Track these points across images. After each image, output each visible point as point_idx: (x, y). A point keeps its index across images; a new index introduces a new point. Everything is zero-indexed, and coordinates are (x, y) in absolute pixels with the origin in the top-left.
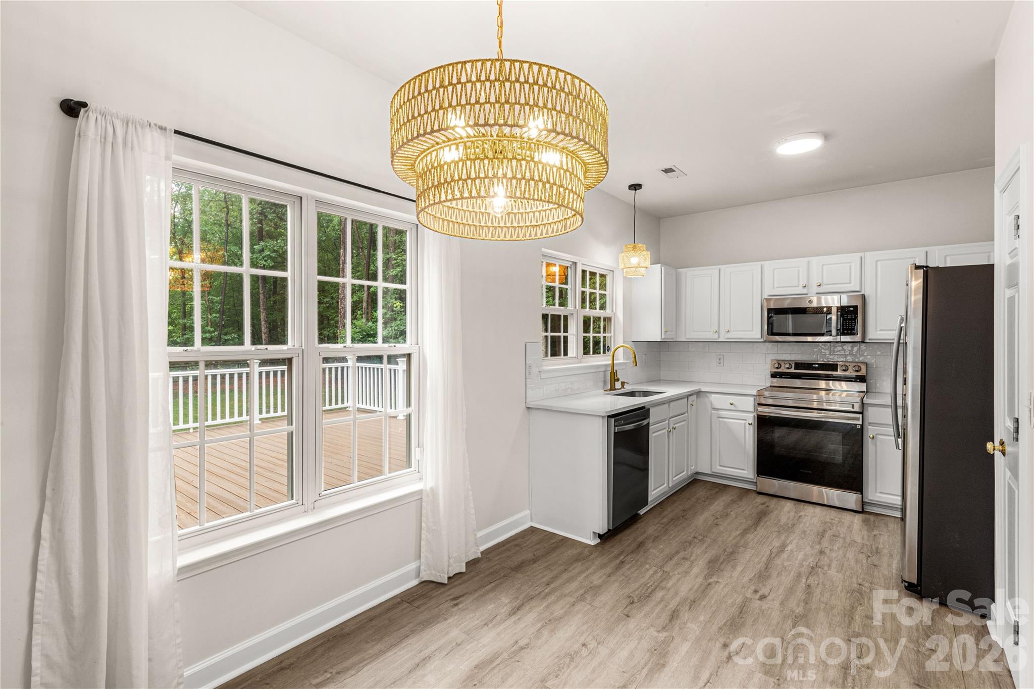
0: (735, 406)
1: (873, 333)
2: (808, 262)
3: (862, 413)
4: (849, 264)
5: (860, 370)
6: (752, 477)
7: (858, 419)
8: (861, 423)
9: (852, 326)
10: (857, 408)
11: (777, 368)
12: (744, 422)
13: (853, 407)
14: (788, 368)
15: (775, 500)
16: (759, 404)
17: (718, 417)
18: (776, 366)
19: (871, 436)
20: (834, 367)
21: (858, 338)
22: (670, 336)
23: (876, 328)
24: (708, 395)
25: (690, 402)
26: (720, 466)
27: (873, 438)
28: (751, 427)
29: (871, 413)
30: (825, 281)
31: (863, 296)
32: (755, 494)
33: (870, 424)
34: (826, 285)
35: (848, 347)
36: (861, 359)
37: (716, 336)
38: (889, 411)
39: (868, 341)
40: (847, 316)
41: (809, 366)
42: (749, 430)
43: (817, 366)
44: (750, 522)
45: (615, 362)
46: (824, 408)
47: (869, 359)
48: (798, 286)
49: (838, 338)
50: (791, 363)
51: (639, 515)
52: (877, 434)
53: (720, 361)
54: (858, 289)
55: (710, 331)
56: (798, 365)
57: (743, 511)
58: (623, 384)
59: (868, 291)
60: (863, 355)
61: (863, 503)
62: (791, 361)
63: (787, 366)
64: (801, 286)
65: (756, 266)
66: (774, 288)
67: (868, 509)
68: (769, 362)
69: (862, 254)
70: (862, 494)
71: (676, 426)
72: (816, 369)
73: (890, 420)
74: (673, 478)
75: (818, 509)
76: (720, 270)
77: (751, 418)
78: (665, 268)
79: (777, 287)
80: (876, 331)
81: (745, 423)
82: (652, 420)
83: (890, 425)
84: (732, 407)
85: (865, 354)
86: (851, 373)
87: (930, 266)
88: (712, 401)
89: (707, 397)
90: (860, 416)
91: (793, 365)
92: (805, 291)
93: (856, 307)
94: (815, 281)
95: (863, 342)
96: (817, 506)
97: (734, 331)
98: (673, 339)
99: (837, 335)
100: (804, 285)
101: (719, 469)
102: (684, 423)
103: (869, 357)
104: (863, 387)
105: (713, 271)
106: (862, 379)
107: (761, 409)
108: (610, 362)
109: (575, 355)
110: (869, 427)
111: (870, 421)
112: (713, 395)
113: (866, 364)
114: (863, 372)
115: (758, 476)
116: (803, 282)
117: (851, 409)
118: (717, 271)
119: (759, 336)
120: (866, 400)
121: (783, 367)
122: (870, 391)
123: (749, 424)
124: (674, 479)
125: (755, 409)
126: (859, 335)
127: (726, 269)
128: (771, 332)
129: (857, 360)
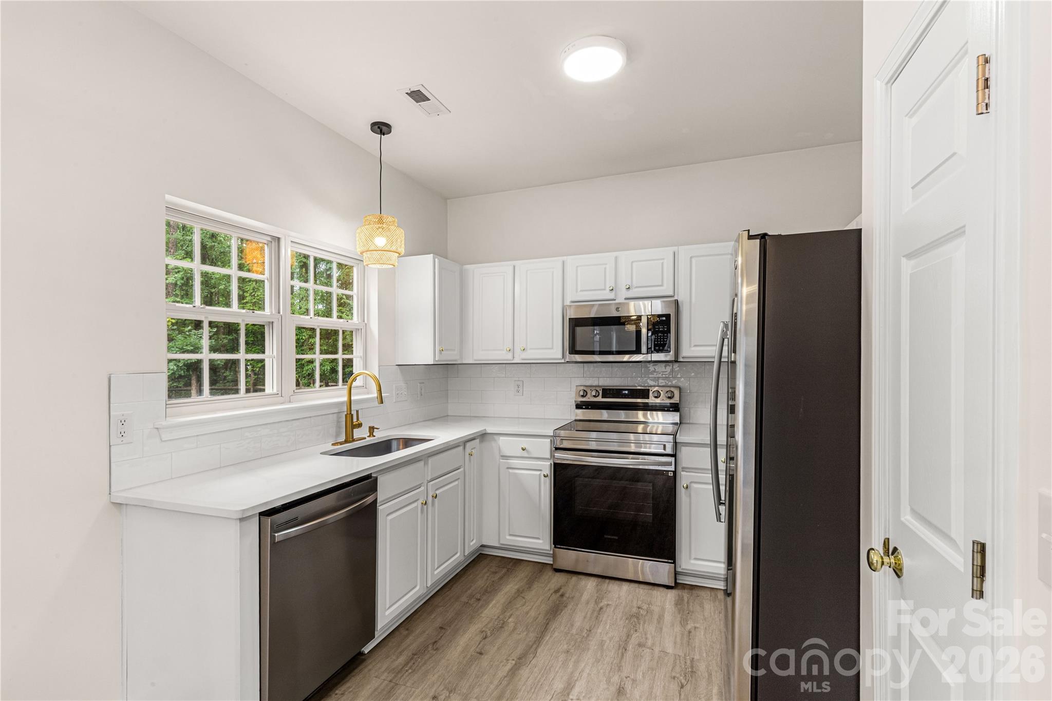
0: (528, 452)
1: (687, 351)
2: (616, 258)
3: (674, 456)
4: (662, 261)
5: (673, 396)
6: (548, 547)
7: (669, 464)
8: (673, 469)
9: (664, 341)
10: (669, 450)
11: (583, 396)
12: (538, 473)
13: (665, 449)
14: (595, 396)
15: (574, 579)
16: (557, 449)
17: (508, 468)
18: (582, 393)
19: (685, 485)
20: (644, 393)
21: (670, 356)
22: (449, 357)
23: (690, 344)
24: (496, 437)
25: (468, 451)
26: (510, 535)
27: (687, 487)
28: (548, 479)
29: (685, 454)
30: (635, 284)
31: (677, 302)
32: (550, 573)
33: (684, 469)
34: (636, 287)
35: (660, 368)
36: (674, 382)
37: (509, 356)
38: (707, 451)
39: (682, 360)
40: (659, 328)
41: (617, 392)
42: (545, 483)
43: (626, 392)
44: (532, 635)
45: (352, 398)
46: (632, 451)
47: (683, 383)
48: (605, 289)
49: (649, 357)
50: (598, 389)
51: (361, 654)
52: (691, 482)
53: (519, 388)
54: (671, 293)
55: (503, 350)
56: (607, 392)
57: (527, 613)
58: (372, 429)
59: (681, 297)
60: (675, 378)
61: (676, 573)
62: (599, 386)
63: (594, 393)
64: (608, 289)
65: (556, 262)
66: (577, 292)
67: (682, 580)
68: (574, 389)
69: (675, 248)
70: (674, 563)
71: (438, 492)
72: (625, 396)
73: (708, 464)
74: (434, 570)
75: (625, 587)
76: (514, 267)
77: (546, 467)
78: (438, 259)
79: (581, 291)
80: (690, 347)
81: (540, 475)
82: (381, 495)
83: (708, 470)
84: (525, 454)
85: (679, 376)
86: (662, 400)
87: (770, 234)
88: (501, 444)
89: (495, 440)
90: (673, 459)
91: (601, 392)
92: (612, 296)
93: (668, 316)
94: (624, 282)
95: (676, 361)
96: (624, 583)
97: (531, 349)
98: (456, 360)
99: (648, 353)
100: (611, 288)
101: (508, 540)
102: (456, 483)
103: (683, 379)
104: (674, 417)
105: (505, 268)
106: (675, 408)
107: (558, 455)
108: (345, 399)
109: (275, 391)
110: (682, 473)
111: (684, 465)
112: (502, 438)
113: (680, 388)
114: (676, 400)
115: (555, 547)
116: (610, 283)
117: (661, 451)
118: (511, 268)
119: (560, 356)
120: (680, 439)
121: (589, 395)
122: (684, 422)
123: (545, 476)
124: (436, 572)
125: (552, 456)
126: (672, 353)
127: (522, 266)
128: (573, 350)
129: (670, 383)
